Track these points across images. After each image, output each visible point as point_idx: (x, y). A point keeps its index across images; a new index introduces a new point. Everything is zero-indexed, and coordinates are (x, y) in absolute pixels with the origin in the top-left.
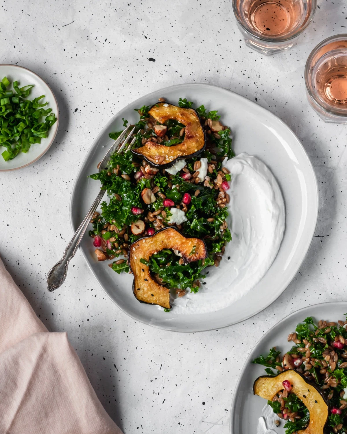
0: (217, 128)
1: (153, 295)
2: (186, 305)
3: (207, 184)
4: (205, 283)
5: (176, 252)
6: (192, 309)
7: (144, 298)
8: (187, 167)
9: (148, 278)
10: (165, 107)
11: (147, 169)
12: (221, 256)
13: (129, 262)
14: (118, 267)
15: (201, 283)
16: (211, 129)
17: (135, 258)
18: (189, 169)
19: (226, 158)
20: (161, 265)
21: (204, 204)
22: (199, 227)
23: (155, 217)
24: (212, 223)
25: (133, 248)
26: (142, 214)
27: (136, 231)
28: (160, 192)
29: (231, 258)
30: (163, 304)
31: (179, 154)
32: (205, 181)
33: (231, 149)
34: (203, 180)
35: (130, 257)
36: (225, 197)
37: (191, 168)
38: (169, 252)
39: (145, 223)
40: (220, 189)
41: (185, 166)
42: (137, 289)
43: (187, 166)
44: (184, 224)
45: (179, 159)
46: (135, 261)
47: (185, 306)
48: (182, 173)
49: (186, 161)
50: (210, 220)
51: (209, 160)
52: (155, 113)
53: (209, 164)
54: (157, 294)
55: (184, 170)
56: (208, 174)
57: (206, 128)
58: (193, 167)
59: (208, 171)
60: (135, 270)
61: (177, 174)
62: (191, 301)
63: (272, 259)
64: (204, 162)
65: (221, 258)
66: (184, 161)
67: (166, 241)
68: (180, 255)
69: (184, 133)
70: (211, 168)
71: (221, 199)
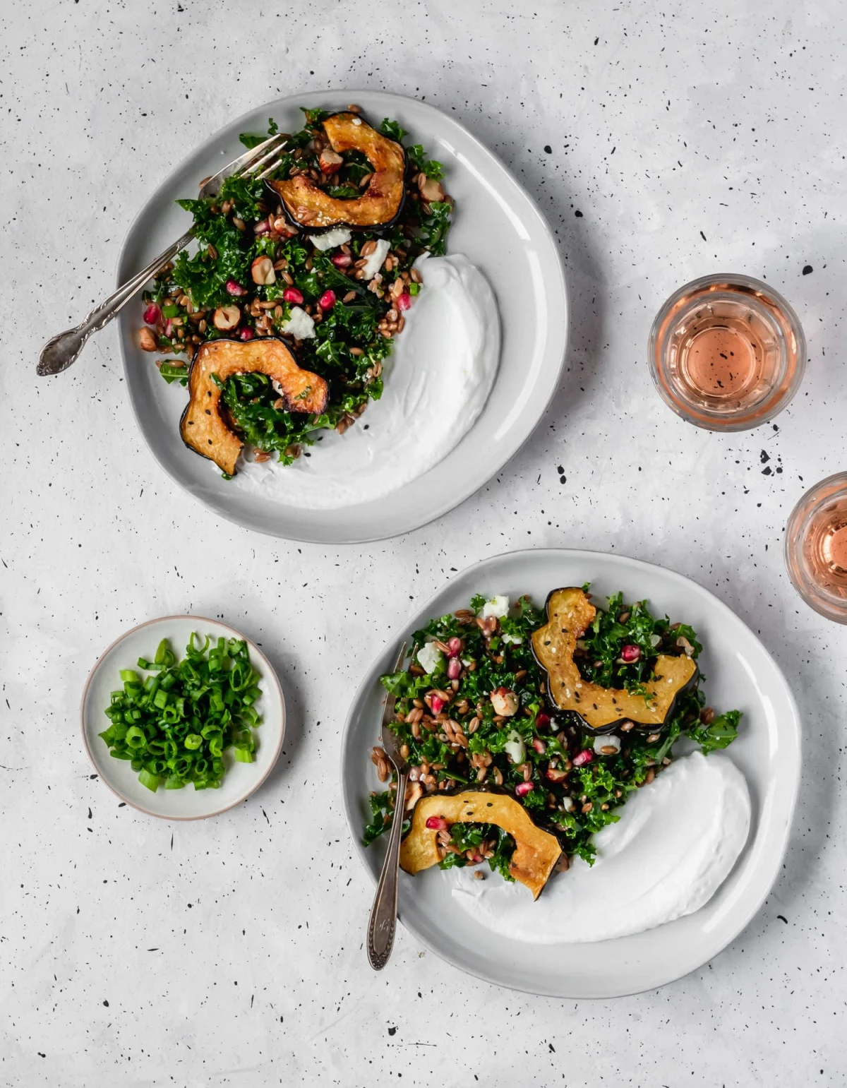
0: (431, 193)
1: (210, 442)
2: (263, 481)
3: (373, 287)
4: (308, 455)
5: (276, 385)
6: (269, 490)
7: (194, 442)
8: (350, 246)
9: (214, 412)
10: (353, 124)
11: (279, 223)
12: (353, 418)
13: (191, 372)
14: (170, 372)
15: (302, 451)
16: (419, 192)
17: (204, 369)
18: (352, 250)
19: (427, 254)
20: (242, 397)
21: (356, 320)
22: (329, 357)
23: (263, 310)
24: (357, 357)
25: (206, 350)
26: (241, 297)
27: (221, 322)
28: (286, 272)
29: (369, 428)
30: (224, 464)
31: (344, 216)
32: (373, 281)
33: (442, 241)
34: (368, 277)
35: (195, 362)
36: (397, 322)
37: (356, 250)
38: (264, 381)
39: (242, 314)
40: (394, 305)
41: (347, 242)
42: (188, 420)
43: (349, 244)
44: (307, 342)
45: (340, 226)
46: (201, 373)
47: (261, 480)
48: (336, 252)
49: (351, 233)
50: (355, 351)
51: (393, 245)
52: (331, 128)
53: (391, 252)
54: (219, 442)
55: (342, 248)
56: (382, 270)
57: (411, 188)
58: (360, 249)
59: (383, 265)
60: (196, 389)
61: (327, 251)
62: (273, 475)
63: (439, 457)
64: (382, 246)
65: (353, 422)
66: (348, 232)
67: (264, 359)
68: (280, 392)
69: (368, 183)
70: (391, 264)
71: (389, 322)
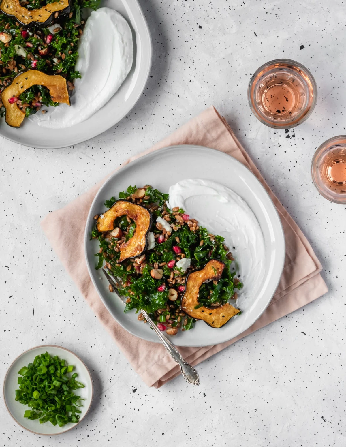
0: (142, 193)
1: (224, 316)
3: (176, 228)
4: (239, 276)
5: (208, 281)
6: (250, 297)
7: (222, 323)
8: (156, 234)
9: (211, 311)
10: (103, 218)
11: (139, 261)
12: (229, 252)
13: (191, 317)
14: (188, 326)
15: (237, 278)
16: (139, 199)
17: (191, 311)
18: (158, 233)
19: (167, 202)
20: (208, 297)
21: (188, 241)
22: (201, 255)
23: (173, 278)
24: (204, 243)
25: (184, 307)
26: (166, 286)
27: (174, 297)
28: (160, 264)
29: (235, 246)
30: (235, 313)
31: (143, 233)
32: (173, 228)
33: (162, 195)
34: (171, 230)
35: (188, 314)
36: (193, 223)
37: (158, 232)
38: (204, 286)
39: (173, 288)
40: (185, 222)
41: (154, 234)
42: (212, 323)
43: (155, 234)
44: (193, 263)
45: (147, 236)
46: (193, 312)
47: (245, 298)
48: (157, 240)
49: (151, 232)
50: (201, 244)
51: (160, 215)
52: (102, 228)
53: (163, 217)
55: (156, 237)
56: (170, 223)
57: (137, 201)
58: (158, 230)
59: (168, 222)
60: (199, 317)
61: (156, 244)
64: (160, 220)
67: (195, 283)
68: (210, 280)
69: (130, 219)
70: (168, 218)
71: (192, 226)
